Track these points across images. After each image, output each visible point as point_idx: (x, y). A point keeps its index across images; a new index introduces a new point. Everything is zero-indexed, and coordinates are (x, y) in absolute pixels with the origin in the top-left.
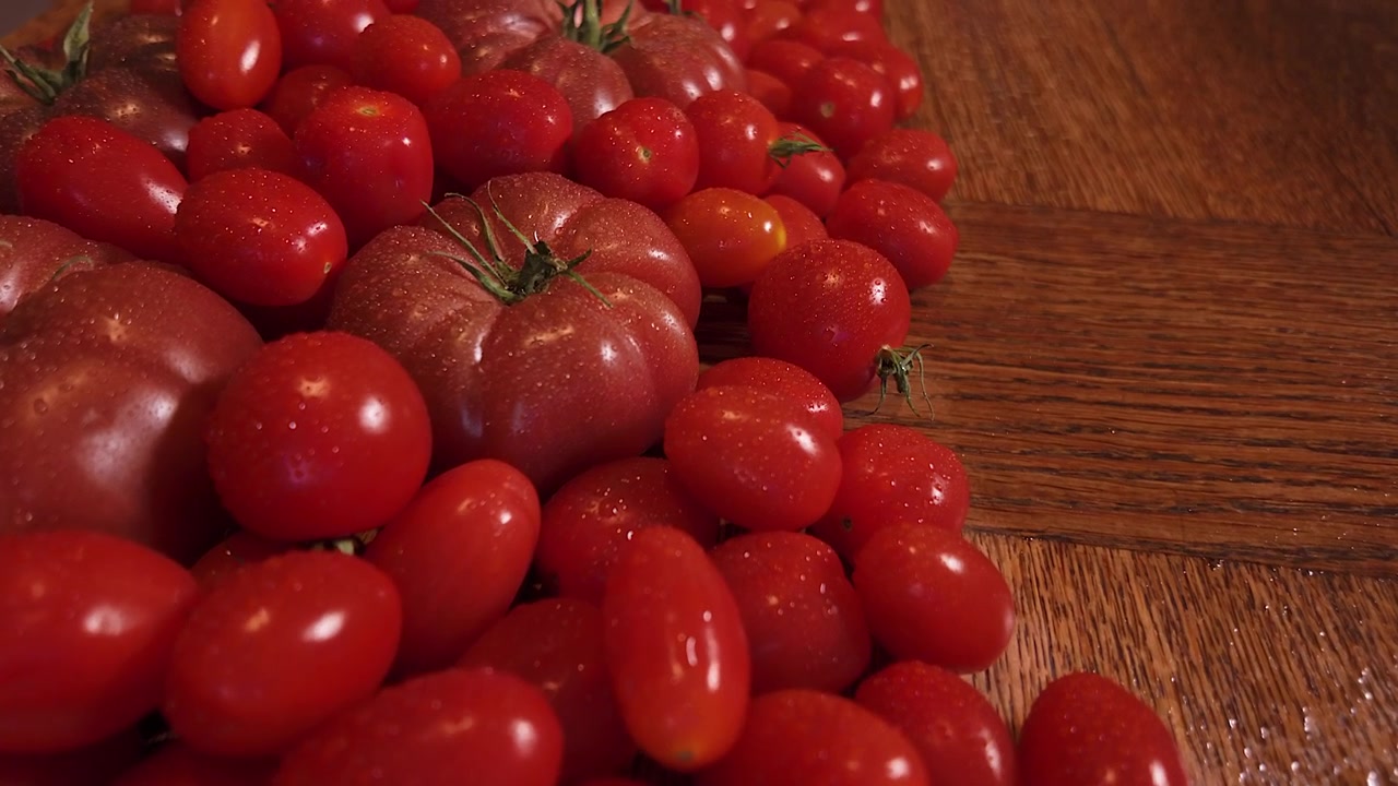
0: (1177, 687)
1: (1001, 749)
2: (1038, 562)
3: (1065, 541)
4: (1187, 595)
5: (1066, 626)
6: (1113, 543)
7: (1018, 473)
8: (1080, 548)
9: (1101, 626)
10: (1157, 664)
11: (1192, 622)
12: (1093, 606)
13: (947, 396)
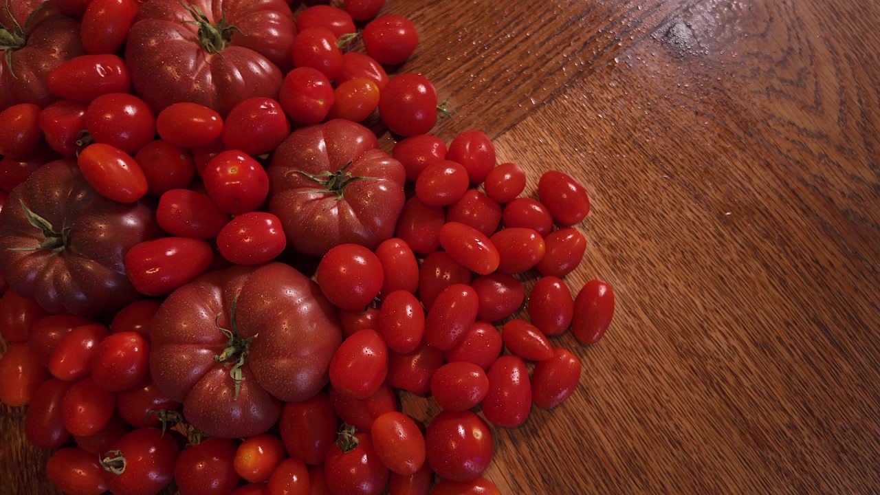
0: (561, 150)
1: (538, 206)
2: (511, 139)
3: (513, 126)
4: (550, 120)
5: (529, 153)
6: (524, 117)
7: (489, 112)
8: (518, 126)
9: (536, 147)
10: (554, 148)
11: (554, 126)
12: (531, 143)
13: (452, 95)
